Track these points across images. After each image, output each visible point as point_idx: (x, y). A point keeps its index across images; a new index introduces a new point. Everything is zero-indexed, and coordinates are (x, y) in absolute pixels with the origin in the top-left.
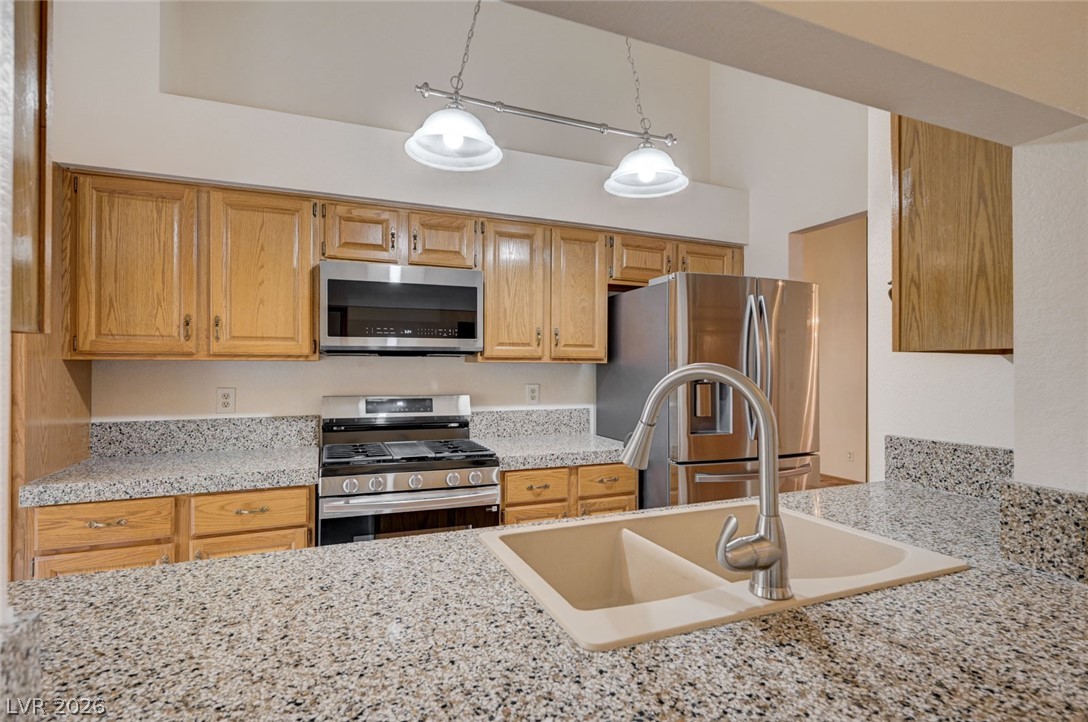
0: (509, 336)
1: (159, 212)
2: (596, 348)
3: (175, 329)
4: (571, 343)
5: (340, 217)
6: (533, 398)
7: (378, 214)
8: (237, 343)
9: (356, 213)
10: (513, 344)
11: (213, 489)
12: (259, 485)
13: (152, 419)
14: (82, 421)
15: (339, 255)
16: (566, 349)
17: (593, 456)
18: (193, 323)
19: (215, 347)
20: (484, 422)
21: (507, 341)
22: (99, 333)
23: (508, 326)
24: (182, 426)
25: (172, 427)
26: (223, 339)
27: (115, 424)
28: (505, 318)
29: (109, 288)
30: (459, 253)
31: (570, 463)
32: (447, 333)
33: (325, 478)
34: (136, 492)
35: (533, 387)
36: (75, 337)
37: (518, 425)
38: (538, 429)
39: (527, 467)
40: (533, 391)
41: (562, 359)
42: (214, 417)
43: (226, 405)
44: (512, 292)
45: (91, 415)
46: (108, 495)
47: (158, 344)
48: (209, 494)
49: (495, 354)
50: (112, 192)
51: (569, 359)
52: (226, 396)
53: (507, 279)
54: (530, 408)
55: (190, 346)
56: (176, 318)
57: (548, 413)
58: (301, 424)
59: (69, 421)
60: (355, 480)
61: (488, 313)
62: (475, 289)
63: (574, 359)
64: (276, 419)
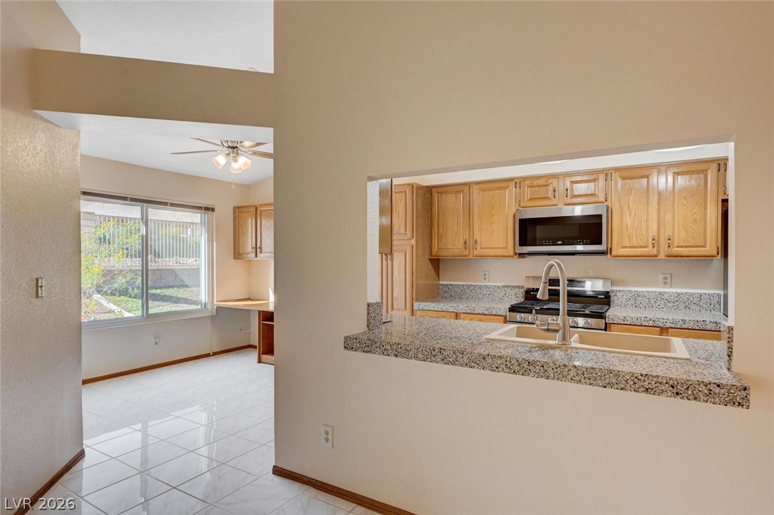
0: (629, 242)
1: (456, 197)
2: (708, 248)
3: (461, 245)
4: (683, 245)
5: (528, 186)
6: (665, 283)
7: (547, 181)
8: (484, 250)
9: (535, 183)
10: (634, 247)
11: (468, 311)
12: (485, 313)
13: (459, 283)
14: (437, 283)
15: (527, 205)
16: (677, 249)
17: (681, 322)
18: (467, 243)
19: (476, 253)
20: (625, 297)
21: (629, 245)
22: (438, 248)
23: (629, 236)
24: (469, 287)
25: (465, 287)
26: (479, 248)
27: (447, 285)
28: (627, 230)
29: (441, 231)
30: (595, 194)
31: (660, 324)
32: (583, 242)
33: (511, 313)
34: (444, 309)
35: (665, 275)
36: (431, 250)
37: (652, 301)
38: (669, 305)
39: (626, 322)
40: (665, 278)
41: (676, 256)
42: (480, 284)
43: (485, 279)
44: (633, 214)
45: (439, 280)
46: (436, 309)
47: (456, 252)
48: (467, 313)
49: (619, 254)
50: (441, 193)
51: (682, 256)
52: (485, 275)
53: (629, 206)
54: (662, 290)
55: (466, 253)
56: (462, 241)
57: (679, 294)
58: (517, 290)
59: (431, 282)
60: (523, 315)
61: (614, 228)
62: (601, 215)
63: (687, 256)
64: (505, 286)
